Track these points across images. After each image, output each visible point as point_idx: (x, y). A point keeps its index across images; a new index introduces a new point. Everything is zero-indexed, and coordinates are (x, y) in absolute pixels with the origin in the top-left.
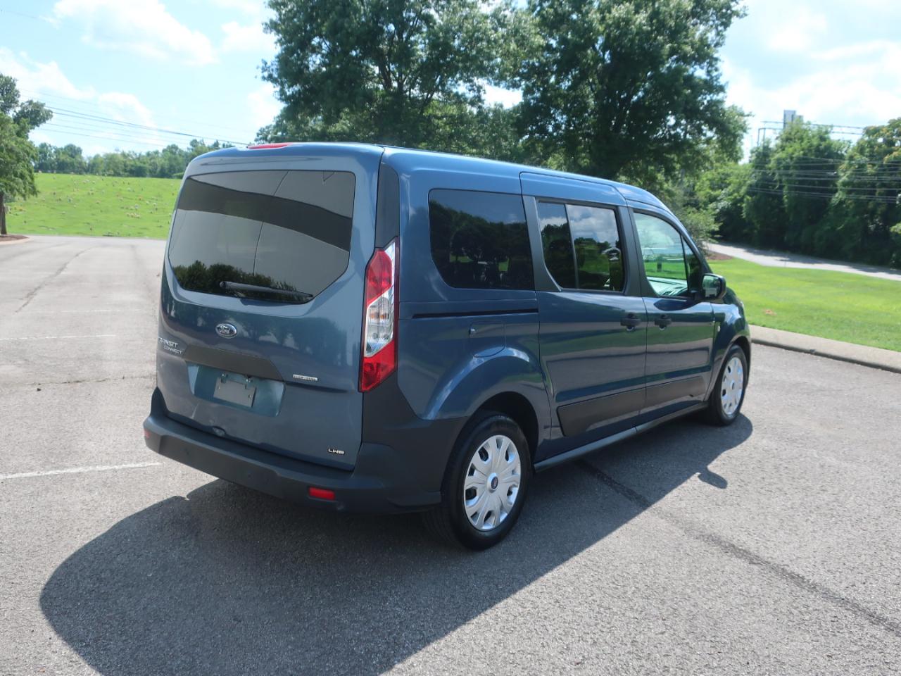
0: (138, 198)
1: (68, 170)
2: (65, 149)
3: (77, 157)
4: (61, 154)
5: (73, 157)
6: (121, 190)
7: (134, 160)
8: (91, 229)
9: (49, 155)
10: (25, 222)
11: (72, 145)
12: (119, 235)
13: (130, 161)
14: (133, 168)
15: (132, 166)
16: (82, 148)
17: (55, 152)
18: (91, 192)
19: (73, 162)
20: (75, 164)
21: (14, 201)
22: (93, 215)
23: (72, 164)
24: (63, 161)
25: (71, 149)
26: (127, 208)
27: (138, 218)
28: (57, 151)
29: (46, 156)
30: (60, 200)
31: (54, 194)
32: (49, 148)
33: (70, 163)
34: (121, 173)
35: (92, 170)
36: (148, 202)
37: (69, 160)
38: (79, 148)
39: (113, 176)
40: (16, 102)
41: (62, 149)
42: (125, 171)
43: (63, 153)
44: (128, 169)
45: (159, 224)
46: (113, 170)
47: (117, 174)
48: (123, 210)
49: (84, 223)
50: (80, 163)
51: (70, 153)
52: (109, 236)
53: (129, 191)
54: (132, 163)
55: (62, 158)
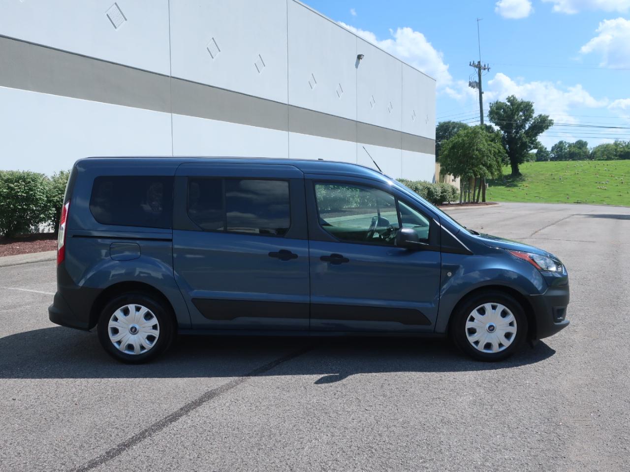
0: (610, 175)
1: (576, 158)
2: (576, 143)
3: (584, 149)
4: (572, 147)
5: (581, 149)
6: (599, 170)
7: (623, 147)
8: (568, 198)
9: (564, 149)
10: (527, 194)
11: (581, 141)
12: (586, 203)
13: (621, 148)
14: (622, 153)
15: (621, 152)
16: (588, 142)
17: (568, 146)
18: (577, 173)
19: (580, 152)
20: (582, 153)
21: (524, 181)
22: (573, 188)
23: (579, 154)
24: (573, 152)
25: (580, 143)
26: (600, 183)
27: (605, 189)
28: (570, 146)
29: (562, 149)
30: (554, 179)
31: (552, 175)
32: (565, 144)
33: (578, 153)
34: (613, 157)
35: (594, 156)
36: (617, 178)
37: (577, 151)
38: (586, 142)
39: (606, 160)
40: (531, 117)
41: (573, 144)
42: (616, 155)
43: (574, 146)
44: (618, 154)
45: (620, 194)
46: (606, 155)
47: (609, 159)
48: (596, 184)
49: (565, 194)
50: (585, 152)
51: (578, 146)
52: (578, 203)
53: (606, 170)
54: (622, 150)
55: (573, 150)
